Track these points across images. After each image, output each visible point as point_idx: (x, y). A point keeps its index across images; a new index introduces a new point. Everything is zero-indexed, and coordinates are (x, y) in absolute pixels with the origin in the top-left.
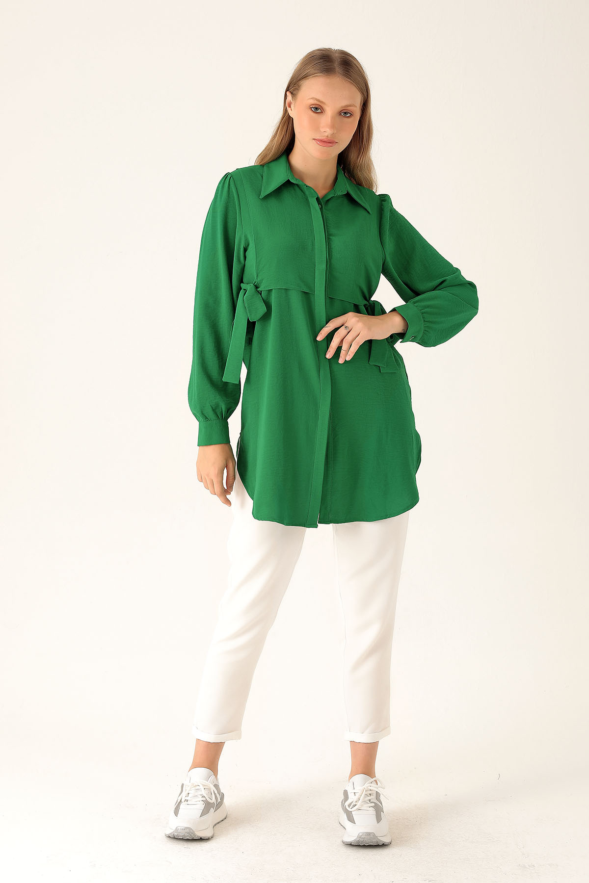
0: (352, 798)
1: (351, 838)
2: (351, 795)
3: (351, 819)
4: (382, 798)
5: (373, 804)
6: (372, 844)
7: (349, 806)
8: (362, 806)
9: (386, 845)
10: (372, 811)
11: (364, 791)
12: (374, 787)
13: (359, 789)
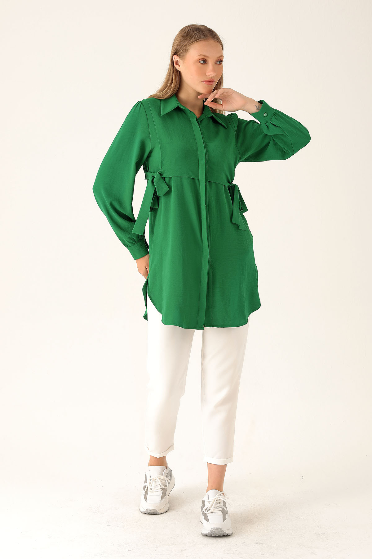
0: (207, 505)
1: (207, 532)
2: (206, 503)
3: (207, 519)
4: (227, 505)
5: (221, 509)
6: (220, 535)
7: (205, 510)
8: (214, 510)
9: (229, 535)
10: (220, 513)
11: (215, 500)
12: (222, 498)
13: (212, 499)
